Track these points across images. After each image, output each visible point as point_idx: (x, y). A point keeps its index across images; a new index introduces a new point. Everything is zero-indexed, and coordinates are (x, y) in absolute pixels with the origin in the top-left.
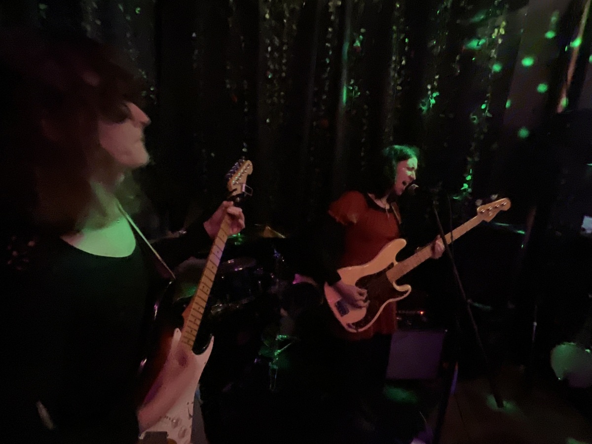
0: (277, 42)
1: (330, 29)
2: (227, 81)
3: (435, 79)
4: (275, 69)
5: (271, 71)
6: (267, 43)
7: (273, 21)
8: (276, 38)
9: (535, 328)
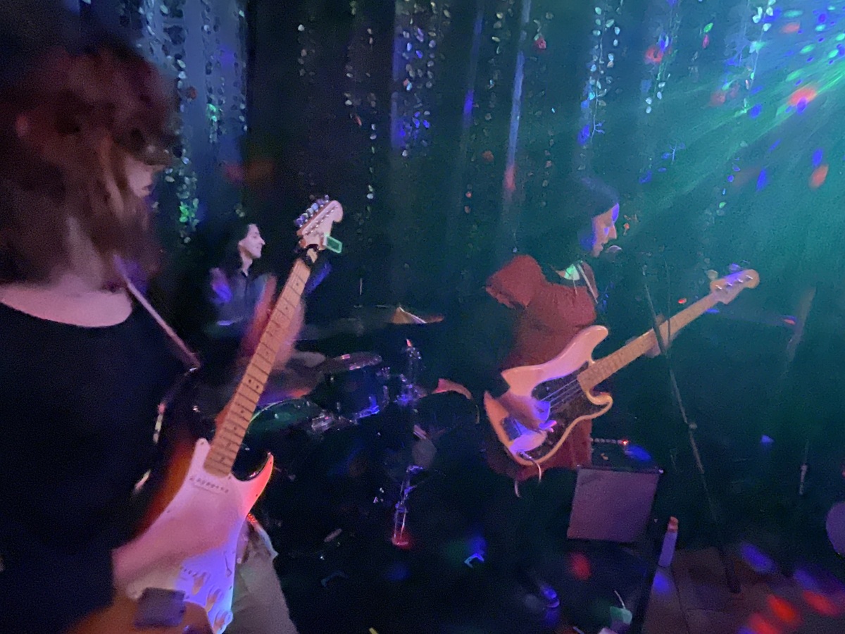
0: (420, 36)
1: (499, 16)
2: (347, 95)
3: (659, 90)
4: (417, 77)
5: (411, 79)
6: (406, 39)
7: (415, 6)
8: (419, 30)
9: (803, 474)
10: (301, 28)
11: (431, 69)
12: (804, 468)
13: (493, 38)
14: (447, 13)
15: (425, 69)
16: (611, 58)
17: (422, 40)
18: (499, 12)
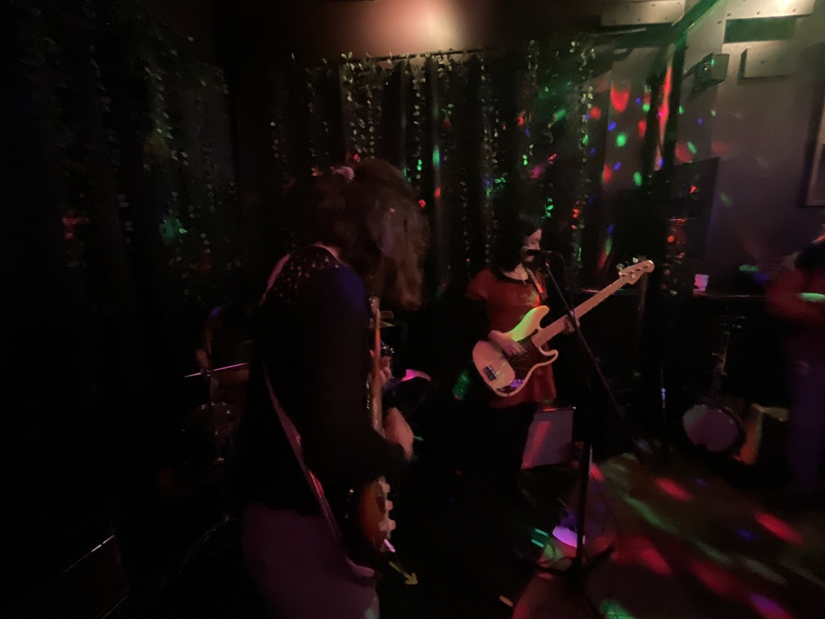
0: (362, 123)
1: (417, 107)
2: (313, 169)
3: (530, 149)
4: (363, 152)
5: (359, 155)
6: (352, 127)
7: (356, 104)
8: (361, 120)
9: (663, 395)
10: (273, 124)
11: (373, 146)
12: (663, 390)
13: (415, 122)
14: (379, 108)
15: (368, 147)
16: (495, 130)
17: (364, 127)
18: (417, 105)
